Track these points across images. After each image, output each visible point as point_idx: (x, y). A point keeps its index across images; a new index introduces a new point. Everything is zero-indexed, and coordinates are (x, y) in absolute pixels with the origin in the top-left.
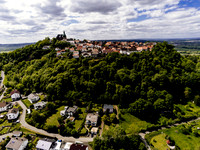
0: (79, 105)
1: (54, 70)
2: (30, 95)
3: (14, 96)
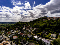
2: (35, 28)
3: (31, 28)
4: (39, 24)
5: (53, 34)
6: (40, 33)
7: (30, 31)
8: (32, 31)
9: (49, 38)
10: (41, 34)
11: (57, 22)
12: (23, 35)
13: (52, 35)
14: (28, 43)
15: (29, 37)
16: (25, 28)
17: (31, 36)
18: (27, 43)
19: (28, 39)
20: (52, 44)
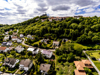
0: (50, 39)
1: (39, 26)
2: (28, 36)
3: (21, 35)
4: (35, 27)
5: (56, 41)
6: (37, 43)
7: (19, 41)
8: (23, 40)
9: (51, 47)
10: (39, 44)
11: (60, 24)
12: (6, 51)
13: (54, 42)
14: (19, 62)
15: (20, 51)
16: (10, 37)
17: (23, 49)
18: (17, 62)
19: (17, 54)
20: (54, 54)
